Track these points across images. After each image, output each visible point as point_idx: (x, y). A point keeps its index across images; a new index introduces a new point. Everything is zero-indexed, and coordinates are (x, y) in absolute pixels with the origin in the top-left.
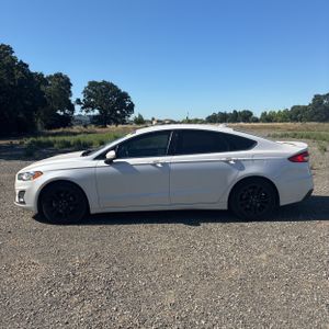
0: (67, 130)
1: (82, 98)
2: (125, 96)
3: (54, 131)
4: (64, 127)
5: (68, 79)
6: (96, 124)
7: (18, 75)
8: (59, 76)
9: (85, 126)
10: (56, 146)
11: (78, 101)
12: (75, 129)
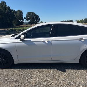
0: (21, 26)
1: (26, 17)
2: (38, 16)
3: (18, 26)
4: (21, 25)
5: (22, 12)
6: (30, 24)
7: (7, 10)
8: (19, 11)
9: (27, 25)
10: (17, 30)
11: (25, 18)
12: (24, 26)
